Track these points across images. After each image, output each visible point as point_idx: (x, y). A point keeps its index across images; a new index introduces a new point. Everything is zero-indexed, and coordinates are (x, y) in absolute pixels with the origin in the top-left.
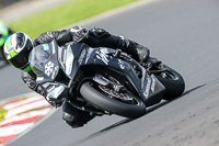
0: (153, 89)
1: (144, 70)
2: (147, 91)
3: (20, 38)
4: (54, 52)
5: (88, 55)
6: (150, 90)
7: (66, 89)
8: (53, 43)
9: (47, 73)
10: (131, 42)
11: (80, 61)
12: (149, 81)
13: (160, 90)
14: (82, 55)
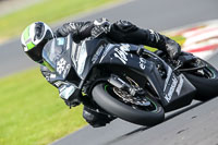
0: (178, 91)
1: (170, 70)
2: (170, 93)
3: (39, 28)
4: (68, 47)
5: (105, 53)
6: (175, 93)
7: (76, 90)
8: (69, 37)
9: (59, 71)
10: (161, 37)
11: (94, 60)
12: (175, 82)
13: (188, 92)
14: (98, 53)
